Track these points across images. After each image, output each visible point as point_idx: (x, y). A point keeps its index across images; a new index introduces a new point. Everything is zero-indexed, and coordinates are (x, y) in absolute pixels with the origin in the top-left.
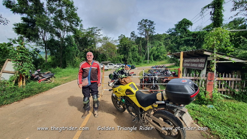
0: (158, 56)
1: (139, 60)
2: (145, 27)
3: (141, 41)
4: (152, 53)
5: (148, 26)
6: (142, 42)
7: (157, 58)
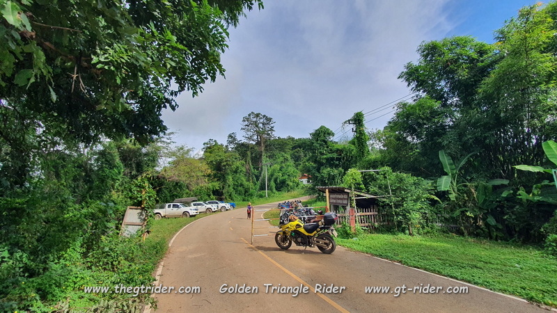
0: (283, 182)
1: (246, 192)
2: (257, 126)
3: (249, 153)
4: (272, 175)
5: (261, 125)
6: (252, 154)
7: (282, 187)
